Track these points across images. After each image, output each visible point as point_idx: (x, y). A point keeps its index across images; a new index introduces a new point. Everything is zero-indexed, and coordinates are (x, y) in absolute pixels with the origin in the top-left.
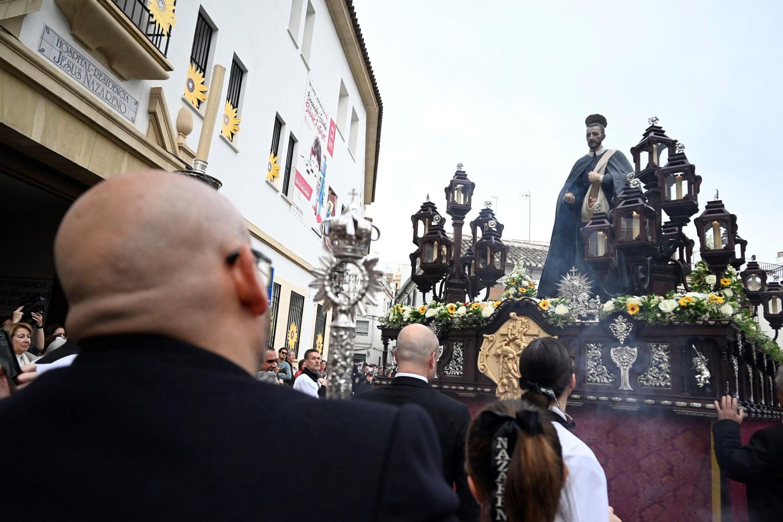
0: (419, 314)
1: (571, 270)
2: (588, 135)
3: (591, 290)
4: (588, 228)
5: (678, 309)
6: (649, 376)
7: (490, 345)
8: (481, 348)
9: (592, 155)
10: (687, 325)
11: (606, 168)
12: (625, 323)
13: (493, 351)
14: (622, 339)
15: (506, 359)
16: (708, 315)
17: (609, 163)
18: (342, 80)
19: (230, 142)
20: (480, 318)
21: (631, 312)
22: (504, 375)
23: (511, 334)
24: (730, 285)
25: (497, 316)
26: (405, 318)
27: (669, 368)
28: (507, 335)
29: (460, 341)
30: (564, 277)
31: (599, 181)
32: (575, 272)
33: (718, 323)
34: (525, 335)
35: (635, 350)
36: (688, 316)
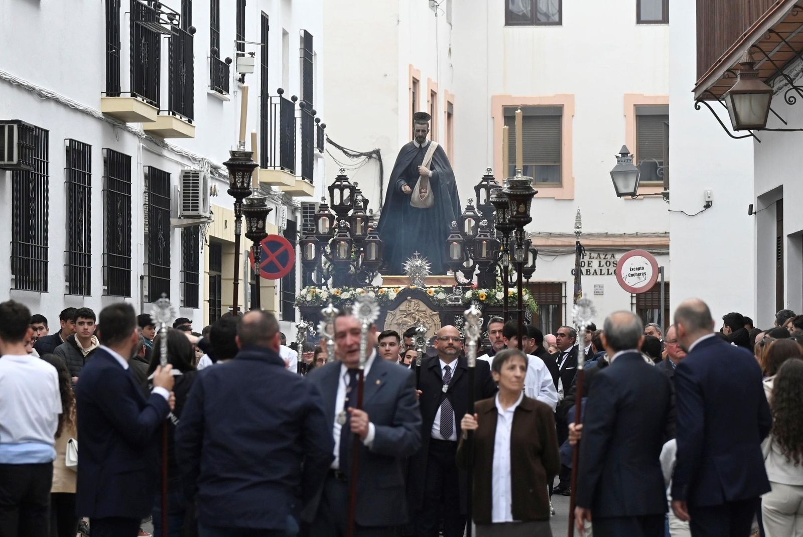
1: (414, 254)
7: (393, 317)
8: (386, 319)
9: (418, 145)
11: (432, 164)
12: (478, 305)
13: (394, 321)
17: (433, 157)
20: (388, 300)
23: (408, 310)
25: (398, 299)
28: (405, 311)
30: (409, 259)
31: (428, 176)
34: (417, 311)
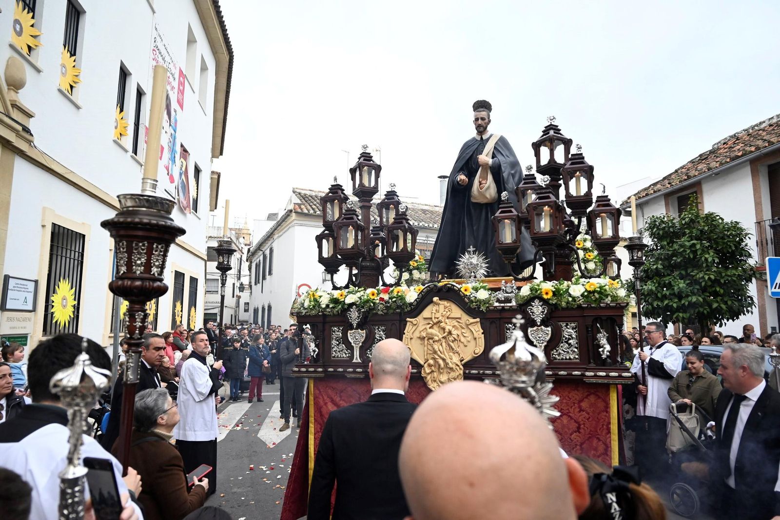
0: (338, 300)
1: (468, 250)
2: (477, 119)
3: (487, 267)
4: (498, 217)
5: (586, 294)
6: (560, 351)
7: (414, 328)
8: (405, 331)
9: (479, 138)
10: (594, 307)
11: (493, 153)
12: (541, 306)
13: (417, 334)
14: (538, 320)
15: (431, 341)
16: (609, 298)
17: (495, 148)
18: (189, 24)
19: (70, 96)
20: (405, 303)
21: (545, 297)
22: (429, 357)
23: (435, 318)
24: (593, 259)
25: (419, 301)
26: (323, 304)
27: (577, 343)
28: (431, 318)
29: (382, 325)
30: (462, 256)
31: (488, 164)
32: (473, 251)
33: (618, 305)
34: (448, 318)
35: (549, 329)
36: (594, 299)
